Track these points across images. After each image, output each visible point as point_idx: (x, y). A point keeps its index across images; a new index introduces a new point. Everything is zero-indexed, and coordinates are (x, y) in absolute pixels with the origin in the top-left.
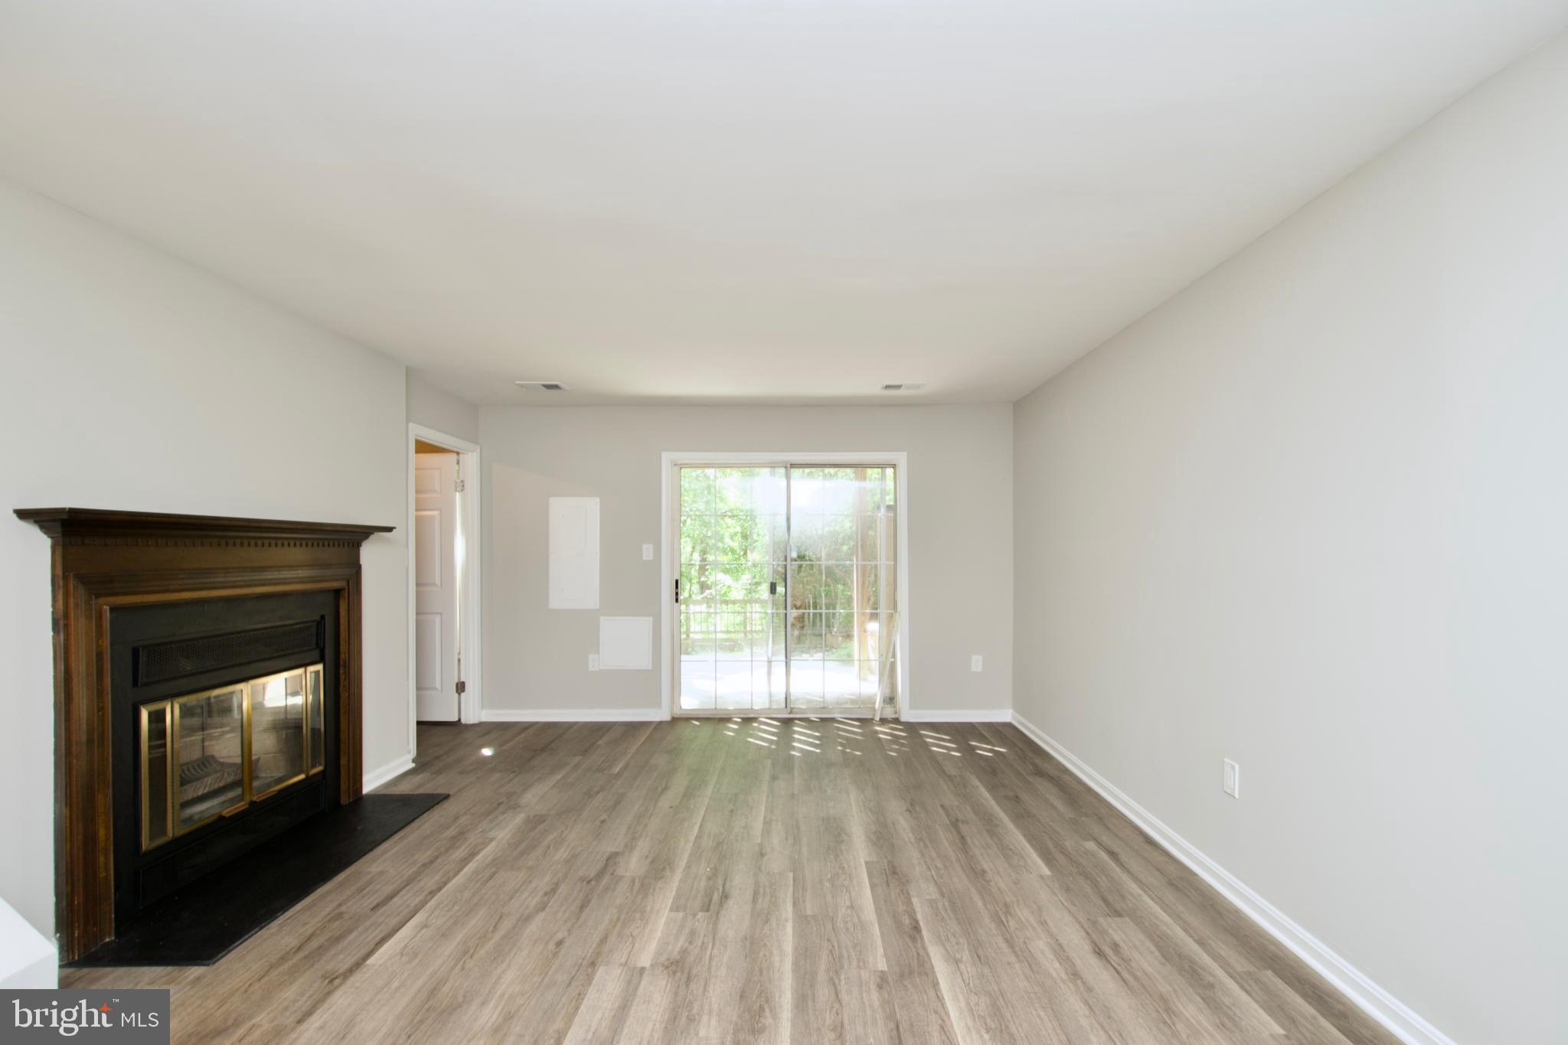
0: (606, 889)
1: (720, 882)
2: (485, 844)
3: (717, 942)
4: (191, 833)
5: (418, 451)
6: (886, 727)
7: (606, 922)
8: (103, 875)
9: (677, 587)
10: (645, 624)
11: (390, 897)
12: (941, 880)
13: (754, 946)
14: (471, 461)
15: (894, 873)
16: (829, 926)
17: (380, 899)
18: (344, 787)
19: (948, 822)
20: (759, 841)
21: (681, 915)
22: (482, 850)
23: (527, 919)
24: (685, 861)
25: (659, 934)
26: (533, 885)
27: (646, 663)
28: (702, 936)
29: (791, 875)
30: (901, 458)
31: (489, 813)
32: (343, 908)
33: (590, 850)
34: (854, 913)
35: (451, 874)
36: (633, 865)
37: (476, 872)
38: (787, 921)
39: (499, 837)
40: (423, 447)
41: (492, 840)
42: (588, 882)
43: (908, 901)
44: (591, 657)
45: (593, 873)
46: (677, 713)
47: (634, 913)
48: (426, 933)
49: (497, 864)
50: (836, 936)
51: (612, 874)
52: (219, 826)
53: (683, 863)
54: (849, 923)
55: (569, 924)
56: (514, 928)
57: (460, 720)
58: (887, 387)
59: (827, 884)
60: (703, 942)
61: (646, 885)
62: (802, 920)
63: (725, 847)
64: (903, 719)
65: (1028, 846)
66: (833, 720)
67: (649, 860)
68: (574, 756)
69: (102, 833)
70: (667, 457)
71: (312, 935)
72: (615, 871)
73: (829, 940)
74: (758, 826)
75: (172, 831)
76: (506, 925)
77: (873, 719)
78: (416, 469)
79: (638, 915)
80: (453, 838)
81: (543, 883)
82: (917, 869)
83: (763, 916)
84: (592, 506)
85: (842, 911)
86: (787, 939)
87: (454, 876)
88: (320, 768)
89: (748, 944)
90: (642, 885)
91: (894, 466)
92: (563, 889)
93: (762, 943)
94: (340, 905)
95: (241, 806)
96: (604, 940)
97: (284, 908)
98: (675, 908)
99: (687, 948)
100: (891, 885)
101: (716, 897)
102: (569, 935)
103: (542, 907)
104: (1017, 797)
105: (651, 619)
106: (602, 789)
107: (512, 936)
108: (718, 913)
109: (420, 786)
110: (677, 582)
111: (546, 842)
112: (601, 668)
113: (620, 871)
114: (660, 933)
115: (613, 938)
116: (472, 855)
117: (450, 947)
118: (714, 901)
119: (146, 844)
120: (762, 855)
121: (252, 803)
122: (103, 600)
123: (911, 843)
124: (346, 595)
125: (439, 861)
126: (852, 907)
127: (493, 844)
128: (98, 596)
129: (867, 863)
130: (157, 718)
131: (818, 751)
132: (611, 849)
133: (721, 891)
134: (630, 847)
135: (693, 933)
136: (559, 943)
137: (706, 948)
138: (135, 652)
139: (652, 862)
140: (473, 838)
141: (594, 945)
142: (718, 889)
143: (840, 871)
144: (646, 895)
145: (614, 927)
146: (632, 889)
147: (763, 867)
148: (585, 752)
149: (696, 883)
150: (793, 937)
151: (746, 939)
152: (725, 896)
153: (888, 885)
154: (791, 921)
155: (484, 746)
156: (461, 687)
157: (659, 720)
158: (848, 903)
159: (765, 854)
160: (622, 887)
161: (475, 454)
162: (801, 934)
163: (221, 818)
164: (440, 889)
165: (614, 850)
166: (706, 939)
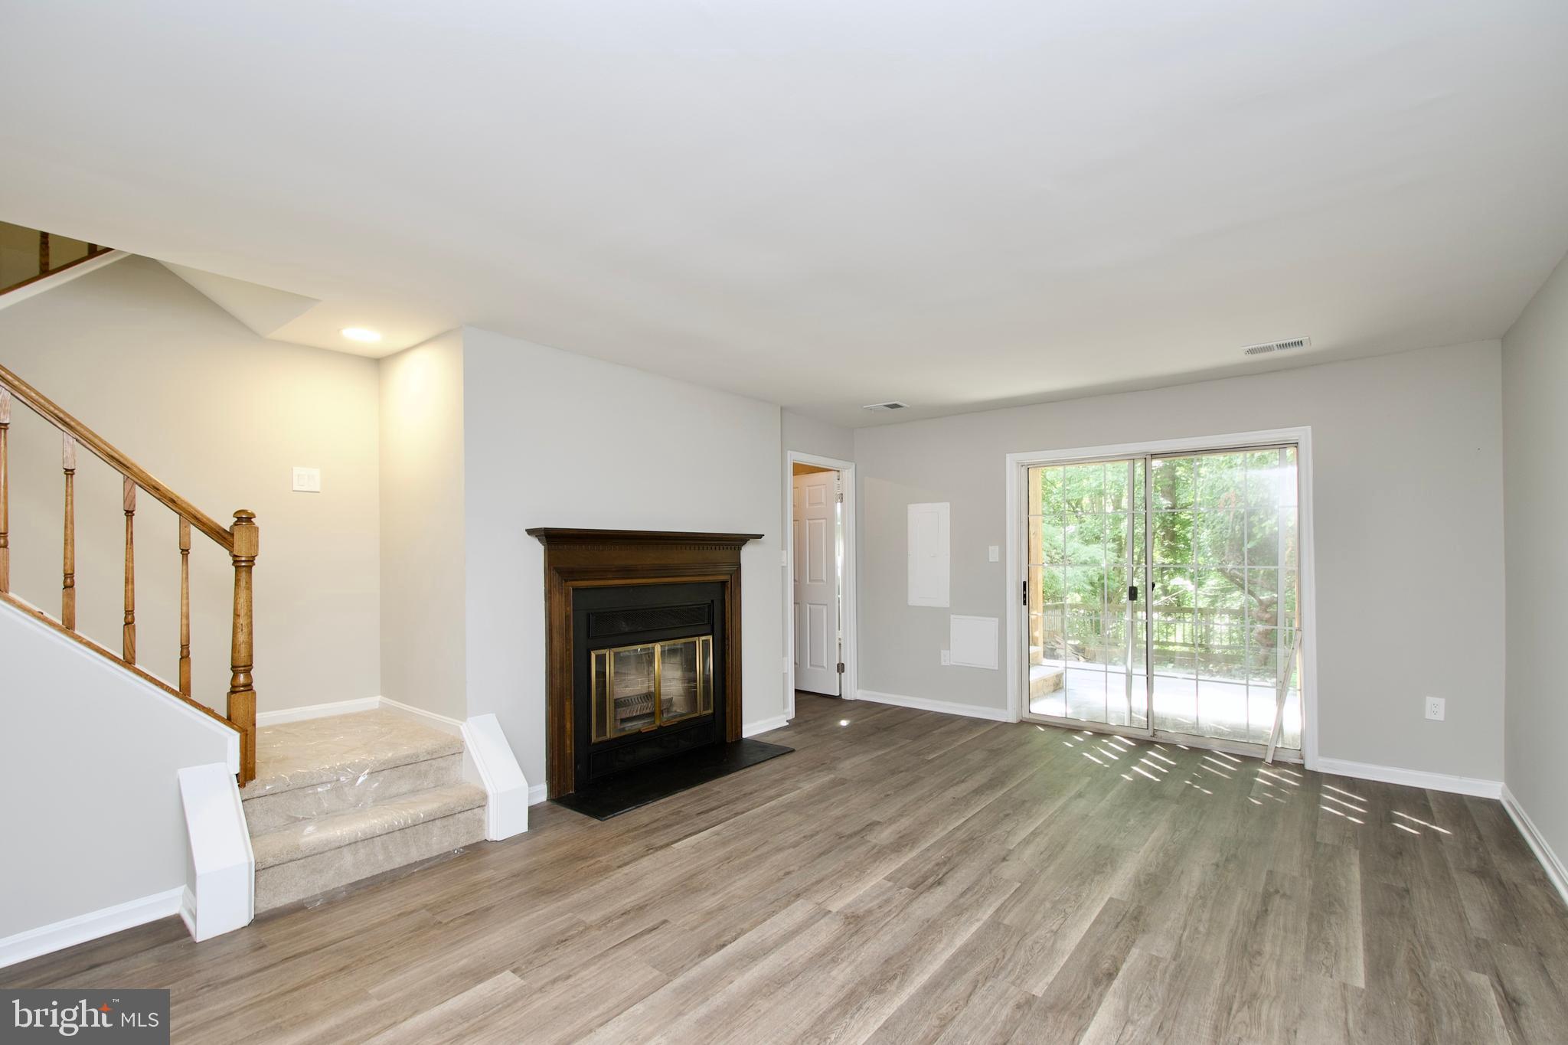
0: (848, 847)
1: (945, 870)
2: (792, 790)
3: (902, 915)
4: (621, 738)
5: (795, 473)
6: (1276, 771)
7: (830, 870)
8: (569, 751)
9: (1025, 589)
10: (992, 623)
11: (712, 810)
12: (1190, 944)
13: (931, 929)
14: (848, 475)
15: (1136, 918)
16: (1015, 940)
17: (705, 809)
18: (728, 728)
19: (1261, 890)
20: (1011, 848)
21: (890, 884)
22: (786, 794)
23: (779, 849)
24: (929, 844)
25: (861, 893)
26: (801, 828)
27: (992, 663)
28: (893, 905)
29: (1019, 885)
30: (1303, 433)
31: (813, 768)
32: (683, 809)
33: (860, 815)
34: (1053, 938)
35: (757, 805)
36: (884, 836)
37: (772, 808)
38: (978, 920)
39: (805, 788)
40: (800, 469)
41: (800, 788)
42: (840, 838)
43: (1127, 950)
44: (943, 652)
45: (848, 833)
46: (1026, 715)
47: (857, 871)
48: (715, 838)
49: (789, 807)
50: (1015, 950)
51: (863, 837)
52: (638, 738)
53: (925, 845)
54: (1038, 945)
55: (804, 863)
56: (768, 853)
57: (840, 695)
58: (1251, 351)
59: (1048, 905)
60: (890, 911)
61: (880, 854)
62: (995, 924)
63: (974, 843)
64: (1308, 767)
65: (1361, 946)
66: (1209, 752)
67: (900, 835)
68: (907, 739)
69: (568, 725)
70: (1012, 460)
71: (658, 820)
72: (866, 835)
73: (1004, 951)
74: (1023, 834)
75: (610, 734)
76: (765, 849)
77: (1264, 760)
78: (794, 488)
79: (857, 873)
80: (776, 781)
81: (807, 829)
82: (1169, 923)
83: (958, 910)
84: (943, 509)
85: (1042, 932)
86: (965, 934)
87: (758, 807)
88: (710, 711)
89: (926, 925)
90: (878, 852)
91: (1296, 445)
92: (818, 838)
93: (940, 929)
94: (683, 806)
95: (653, 727)
96: (818, 882)
97: (654, 799)
98: (888, 879)
99: (874, 910)
100: (1120, 928)
101: (931, 880)
102: (799, 870)
103: (795, 845)
104: (1407, 891)
105: (997, 619)
106: (907, 770)
107: (761, 858)
108: (921, 893)
109: (781, 740)
110: (1025, 583)
111: (833, 800)
112: (952, 663)
113: (868, 838)
114: (862, 891)
115: (826, 883)
116: (780, 795)
117: (721, 853)
118: (926, 883)
119: (594, 739)
120: (1004, 859)
121: (660, 727)
122: (569, 583)
123: (1187, 897)
124: (729, 586)
125: (756, 794)
126: (1055, 933)
127: (798, 791)
128: (566, 581)
129: (1111, 899)
130: (601, 660)
131: (1158, 780)
132: (876, 818)
133: (940, 877)
134: (892, 821)
135: (888, 901)
136: (788, 873)
137: (890, 916)
138: (588, 615)
139: (900, 837)
140: (788, 784)
141: (809, 883)
142: (938, 875)
143: (1073, 898)
144: (875, 861)
145: (833, 875)
146: (867, 854)
147: (994, 871)
148: (917, 738)
149: (922, 865)
150: (972, 935)
151: (928, 921)
152: (939, 883)
153: (1117, 927)
154: (982, 922)
155: (843, 718)
156: (841, 668)
157: (1005, 721)
158: (1054, 928)
159: (1007, 860)
160: (863, 849)
161: (851, 470)
162: (980, 936)
163: (640, 732)
164: (743, 813)
165: (878, 820)
166: (894, 909)
